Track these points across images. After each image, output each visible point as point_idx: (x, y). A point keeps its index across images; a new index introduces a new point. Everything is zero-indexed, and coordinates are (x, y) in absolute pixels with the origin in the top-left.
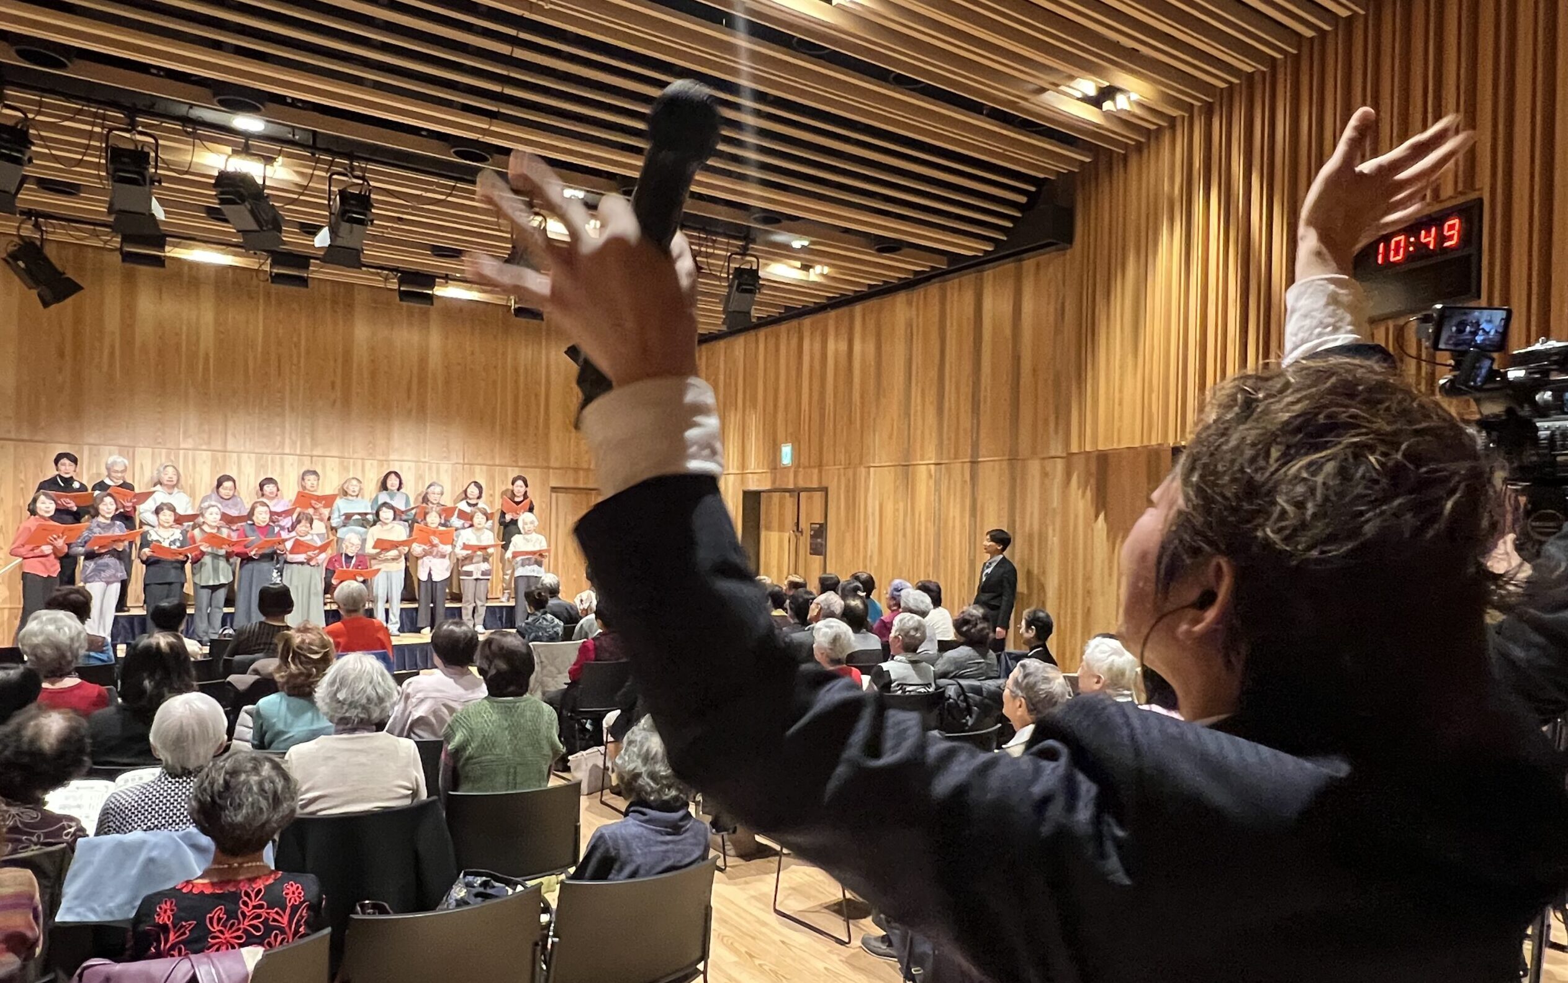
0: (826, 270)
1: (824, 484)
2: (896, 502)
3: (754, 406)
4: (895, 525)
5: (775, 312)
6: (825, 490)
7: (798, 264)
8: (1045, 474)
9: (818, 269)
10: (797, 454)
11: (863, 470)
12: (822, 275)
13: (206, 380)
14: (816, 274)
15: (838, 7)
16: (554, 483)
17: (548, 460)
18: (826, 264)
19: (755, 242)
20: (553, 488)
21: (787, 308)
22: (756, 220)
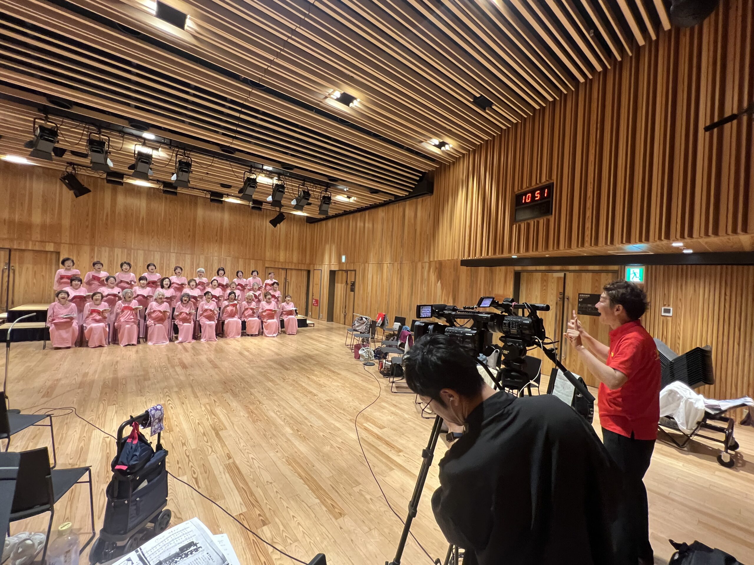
0: (355, 199)
1: (355, 269)
2: (377, 274)
3: (334, 243)
4: (377, 283)
5: (341, 212)
6: (355, 271)
7: (346, 196)
8: (423, 268)
9: (353, 198)
10: (347, 258)
11: (367, 265)
12: (354, 200)
14: (352, 200)
15: (352, 108)
16: (267, 265)
17: (265, 258)
18: (355, 197)
19: (330, 187)
20: (266, 267)
21: (345, 211)
22: (330, 180)
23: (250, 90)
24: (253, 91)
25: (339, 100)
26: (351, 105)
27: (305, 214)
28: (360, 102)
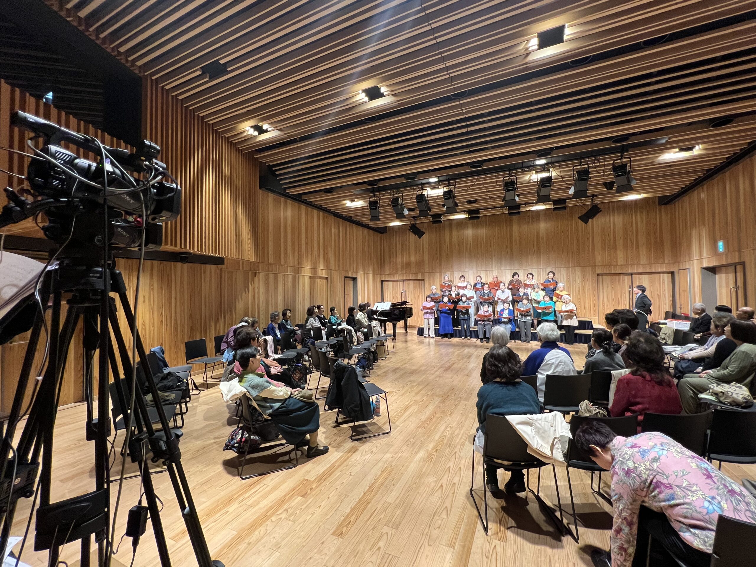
0: (701, 146)
1: (742, 260)
3: (704, 224)
5: (701, 174)
6: (743, 264)
7: (677, 150)
9: (697, 147)
10: (726, 245)
12: (700, 149)
13: (470, 251)
14: (698, 150)
15: (568, 40)
16: (598, 272)
17: (595, 263)
18: (698, 144)
19: (627, 151)
20: (598, 275)
21: (708, 171)
22: (615, 142)
23: (458, 103)
24: (461, 102)
25: (543, 45)
26: (565, 38)
27: (643, 196)
28: (570, 26)
